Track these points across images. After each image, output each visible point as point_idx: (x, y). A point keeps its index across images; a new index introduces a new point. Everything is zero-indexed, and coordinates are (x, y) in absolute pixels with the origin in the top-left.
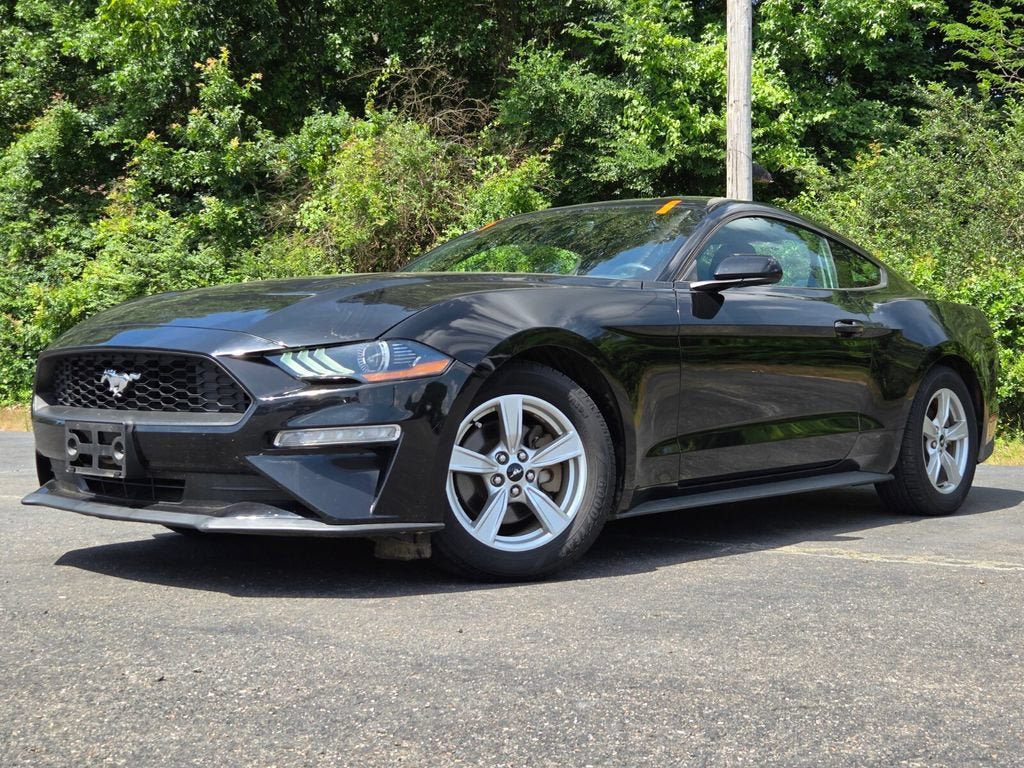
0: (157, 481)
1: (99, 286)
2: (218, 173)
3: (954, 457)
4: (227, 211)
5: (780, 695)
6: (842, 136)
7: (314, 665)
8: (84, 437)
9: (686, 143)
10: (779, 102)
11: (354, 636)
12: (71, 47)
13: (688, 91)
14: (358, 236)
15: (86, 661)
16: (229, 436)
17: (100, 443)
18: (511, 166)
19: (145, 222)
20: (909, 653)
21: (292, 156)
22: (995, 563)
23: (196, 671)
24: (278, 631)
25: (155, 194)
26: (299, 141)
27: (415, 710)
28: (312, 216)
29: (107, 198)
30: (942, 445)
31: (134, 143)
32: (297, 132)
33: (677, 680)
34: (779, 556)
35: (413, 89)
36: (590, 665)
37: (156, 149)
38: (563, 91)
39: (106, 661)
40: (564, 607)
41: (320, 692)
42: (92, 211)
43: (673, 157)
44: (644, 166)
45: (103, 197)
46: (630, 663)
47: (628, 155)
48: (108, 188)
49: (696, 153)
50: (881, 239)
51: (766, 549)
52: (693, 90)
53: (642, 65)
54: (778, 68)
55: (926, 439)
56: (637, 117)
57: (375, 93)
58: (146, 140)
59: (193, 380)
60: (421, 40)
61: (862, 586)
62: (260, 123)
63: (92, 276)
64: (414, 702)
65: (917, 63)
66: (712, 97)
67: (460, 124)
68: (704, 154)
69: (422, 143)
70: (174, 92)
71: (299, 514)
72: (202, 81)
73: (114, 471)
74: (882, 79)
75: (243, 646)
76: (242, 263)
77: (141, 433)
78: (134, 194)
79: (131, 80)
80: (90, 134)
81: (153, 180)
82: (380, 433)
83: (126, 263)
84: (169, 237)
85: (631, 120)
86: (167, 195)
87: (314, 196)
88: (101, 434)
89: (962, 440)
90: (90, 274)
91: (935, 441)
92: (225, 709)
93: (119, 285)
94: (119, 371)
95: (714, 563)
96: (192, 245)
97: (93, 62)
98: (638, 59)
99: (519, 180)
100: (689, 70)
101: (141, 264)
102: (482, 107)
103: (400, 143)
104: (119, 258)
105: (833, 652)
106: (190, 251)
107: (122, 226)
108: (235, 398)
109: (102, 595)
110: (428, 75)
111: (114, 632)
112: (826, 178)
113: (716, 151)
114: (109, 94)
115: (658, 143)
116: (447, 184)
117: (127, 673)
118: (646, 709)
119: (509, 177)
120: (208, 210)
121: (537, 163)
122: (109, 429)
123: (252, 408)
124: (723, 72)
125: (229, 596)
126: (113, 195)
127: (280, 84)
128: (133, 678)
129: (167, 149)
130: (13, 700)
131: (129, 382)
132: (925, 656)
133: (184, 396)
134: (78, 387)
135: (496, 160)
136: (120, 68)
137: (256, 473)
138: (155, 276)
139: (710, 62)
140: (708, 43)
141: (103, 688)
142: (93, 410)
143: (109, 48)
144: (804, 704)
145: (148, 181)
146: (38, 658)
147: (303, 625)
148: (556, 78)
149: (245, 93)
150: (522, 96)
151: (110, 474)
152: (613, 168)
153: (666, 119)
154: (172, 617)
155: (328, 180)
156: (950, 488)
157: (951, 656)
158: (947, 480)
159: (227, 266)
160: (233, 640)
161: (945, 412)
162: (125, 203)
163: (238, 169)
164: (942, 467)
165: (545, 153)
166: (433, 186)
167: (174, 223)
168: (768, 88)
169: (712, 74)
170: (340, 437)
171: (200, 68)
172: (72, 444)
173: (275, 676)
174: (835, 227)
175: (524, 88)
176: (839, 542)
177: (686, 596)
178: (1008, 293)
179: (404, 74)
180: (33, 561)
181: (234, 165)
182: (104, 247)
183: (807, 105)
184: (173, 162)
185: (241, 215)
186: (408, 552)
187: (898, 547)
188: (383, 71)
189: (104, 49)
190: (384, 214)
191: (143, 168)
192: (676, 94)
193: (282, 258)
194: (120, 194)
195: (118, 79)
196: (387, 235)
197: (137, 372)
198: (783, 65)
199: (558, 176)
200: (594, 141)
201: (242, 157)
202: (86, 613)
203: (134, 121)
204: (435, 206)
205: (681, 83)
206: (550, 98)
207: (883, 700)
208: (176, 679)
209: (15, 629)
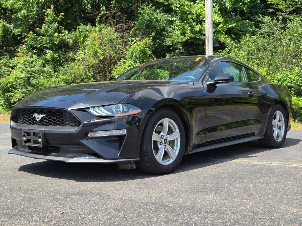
0: (51, 147)
1: (16, 78)
2: (51, 43)
3: (280, 130)
4: (54, 55)
5: (251, 214)
6: (237, 31)
7: (108, 207)
8: (28, 134)
9: (192, 34)
10: (219, 21)
11: (117, 195)
12: (5, 5)
13: (192, 18)
14: (95, 62)
15: (38, 206)
16: (74, 134)
17: (34, 136)
18: (140, 41)
19: (29, 58)
20: (284, 198)
21: (74, 38)
22: (298, 164)
23: (73, 210)
24: (93, 194)
25: (32, 50)
26: (76, 33)
27: (144, 222)
28: (80, 56)
29: (17, 51)
30: (277, 127)
31: (25, 34)
32: (75, 31)
33: (219, 209)
34: (234, 163)
35: (110, 18)
36: (191, 204)
37: (32, 36)
38: (155, 18)
39: (44, 206)
40: (176, 183)
41: (113, 217)
42: (13, 55)
43: (188, 38)
44: (179, 40)
45: (16, 51)
46: (203, 203)
47: (175, 38)
48: (17, 48)
49: (195, 37)
50: (251, 63)
51: (230, 161)
52: (194, 18)
53: (179, 10)
54: (218, 11)
55: (273, 126)
56: (177, 26)
57: (99, 19)
58: (29, 34)
59: (62, 117)
60: (112, 2)
61: (262, 173)
62: (63, 28)
63: (14, 75)
64: (143, 220)
65: (258, 9)
66: (199, 20)
67: (125, 28)
68: (197, 37)
69: (113, 34)
70: (37, 18)
71: (97, 157)
72: (46, 16)
73: (39, 144)
74: (248, 14)
75: (84, 200)
76: (60, 71)
77: (46, 133)
78: (26, 50)
79: (24, 15)
80: (12, 31)
81: (31, 45)
82: (120, 132)
83: (24, 71)
84: (37, 63)
85: (176, 27)
86: (36, 50)
87: (80, 50)
88: (34, 133)
89: (283, 126)
90: (13, 74)
91: (275, 126)
92: (85, 224)
93: (22, 77)
94: (39, 113)
95: (216, 166)
96: (44, 65)
97: (12, 10)
98: (177, 9)
99: (142, 45)
100: (193, 12)
101: (28, 71)
102: (131, 23)
103: (107, 34)
104: (22, 69)
105: (262, 198)
106: (44, 67)
107: (22, 59)
108: (76, 122)
109: (36, 182)
110: (114, 13)
111: (43, 195)
112: (234, 44)
113: (201, 36)
114: (17, 19)
115: (183, 34)
116: (121, 47)
117: (52, 211)
118: (213, 220)
119: (139, 44)
120: (49, 55)
121: (148, 40)
122: (37, 132)
123: (81, 125)
124: (203, 12)
125: (75, 181)
126: (19, 50)
127: (69, 16)
128: (54, 212)
129: (36, 36)
130: (19, 222)
131: (42, 117)
132: (289, 199)
133: (60, 121)
134: (25, 118)
135: (135, 39)
136: (20, 11)
137: (83, 145)
138: (33, 75)
139: (199, 9)
140: (198, 3)
141: (46, 216)
142: (30, 125)
143: (17, 5)
144: (260, 218)
145: (30, 46)
146: (23, 206)
147: (100, 192)
148: (153, 14)
149: (59, 19)
150: (143, 20)
151: (37, 145)
152: (170, 41)
153: (186, 27)
154: (60, 190)
155: (85, 45)
156: (280, 140)
157: (297, 199)
158: (279, 137)
159: (55, 72)
160: (81, 198)
161: (278, 117)
162: (23, 52)
163: (58, 42)
164: (278, 134)
165: (150, 37)
166: (117, 47)
167: (38, 59)
168: (216, 17)
169: (199, 13)
170: (108, 133)
171: (45, 11)
172: (24, 136)
173: (98, 211)
174: (237, 59)
175: (143, 17)
176: (251, 158)
177: (211, 178)
178: (288, 78)
179: (107, 13)
180: (11, 170)
181: (56, 41)
182: (17, 66)
183: (227, 22)
184: (38, 40)
185: (59, 56)
186: (129, 167)
187: (268, 160)
188: (101, 13)
189: (15, 6)
190: (102, 56)
191: (29, 42)
192: (189, 19)
193: (71, 69)
194: (21, 50)
195: (20, 15)
196: (103, 62)
197: (44, 114)
198: (220, 10)
199: (154, 44)
200: (164, 33)
201: (59, 39)
202: (33, 189)
203: (25, 27)
204: (117, 53)
205: (190, 16)
206: (151, 20)
207: (283, 215)
208: (67, 212)
209: (13, 195)
